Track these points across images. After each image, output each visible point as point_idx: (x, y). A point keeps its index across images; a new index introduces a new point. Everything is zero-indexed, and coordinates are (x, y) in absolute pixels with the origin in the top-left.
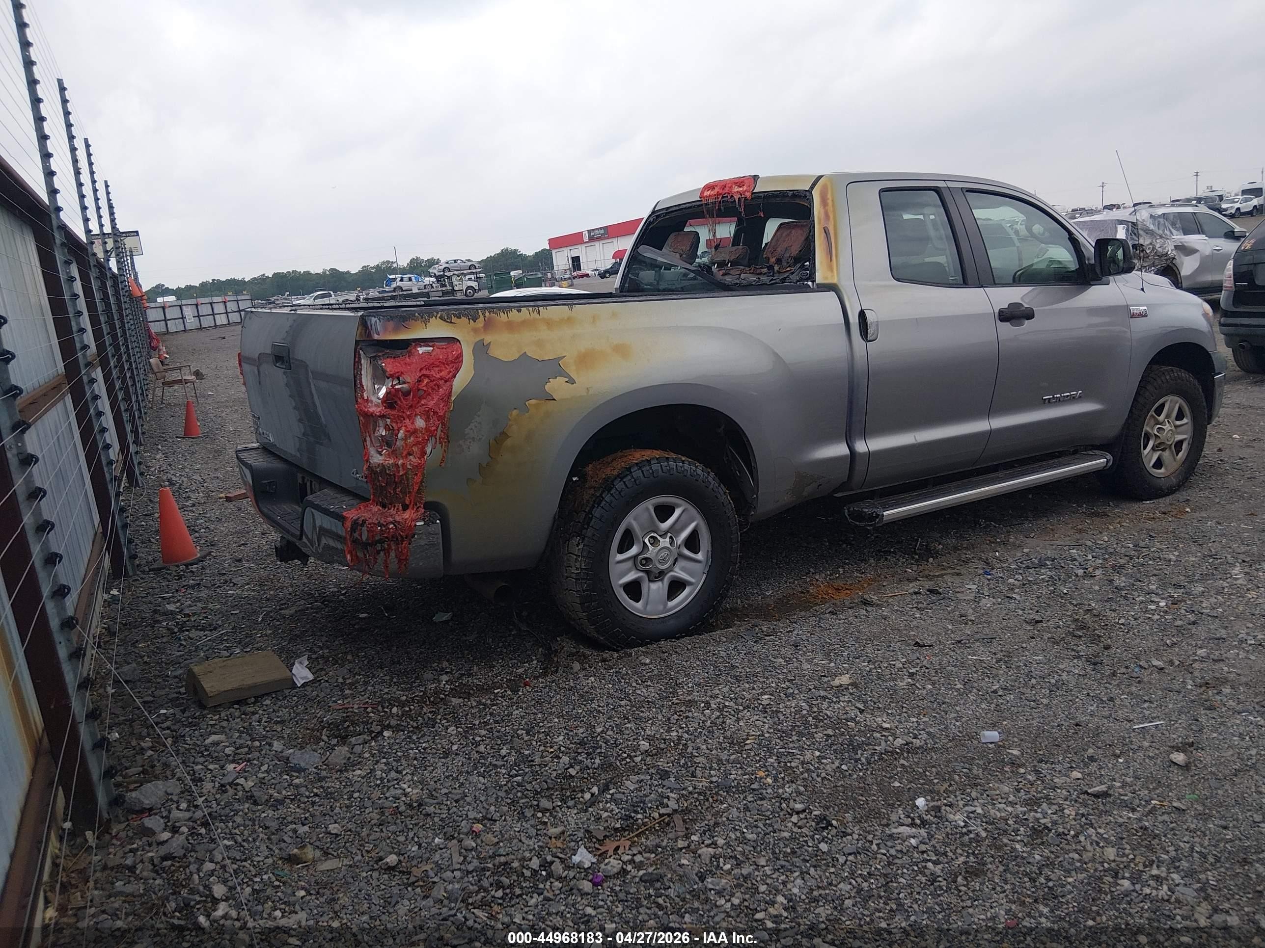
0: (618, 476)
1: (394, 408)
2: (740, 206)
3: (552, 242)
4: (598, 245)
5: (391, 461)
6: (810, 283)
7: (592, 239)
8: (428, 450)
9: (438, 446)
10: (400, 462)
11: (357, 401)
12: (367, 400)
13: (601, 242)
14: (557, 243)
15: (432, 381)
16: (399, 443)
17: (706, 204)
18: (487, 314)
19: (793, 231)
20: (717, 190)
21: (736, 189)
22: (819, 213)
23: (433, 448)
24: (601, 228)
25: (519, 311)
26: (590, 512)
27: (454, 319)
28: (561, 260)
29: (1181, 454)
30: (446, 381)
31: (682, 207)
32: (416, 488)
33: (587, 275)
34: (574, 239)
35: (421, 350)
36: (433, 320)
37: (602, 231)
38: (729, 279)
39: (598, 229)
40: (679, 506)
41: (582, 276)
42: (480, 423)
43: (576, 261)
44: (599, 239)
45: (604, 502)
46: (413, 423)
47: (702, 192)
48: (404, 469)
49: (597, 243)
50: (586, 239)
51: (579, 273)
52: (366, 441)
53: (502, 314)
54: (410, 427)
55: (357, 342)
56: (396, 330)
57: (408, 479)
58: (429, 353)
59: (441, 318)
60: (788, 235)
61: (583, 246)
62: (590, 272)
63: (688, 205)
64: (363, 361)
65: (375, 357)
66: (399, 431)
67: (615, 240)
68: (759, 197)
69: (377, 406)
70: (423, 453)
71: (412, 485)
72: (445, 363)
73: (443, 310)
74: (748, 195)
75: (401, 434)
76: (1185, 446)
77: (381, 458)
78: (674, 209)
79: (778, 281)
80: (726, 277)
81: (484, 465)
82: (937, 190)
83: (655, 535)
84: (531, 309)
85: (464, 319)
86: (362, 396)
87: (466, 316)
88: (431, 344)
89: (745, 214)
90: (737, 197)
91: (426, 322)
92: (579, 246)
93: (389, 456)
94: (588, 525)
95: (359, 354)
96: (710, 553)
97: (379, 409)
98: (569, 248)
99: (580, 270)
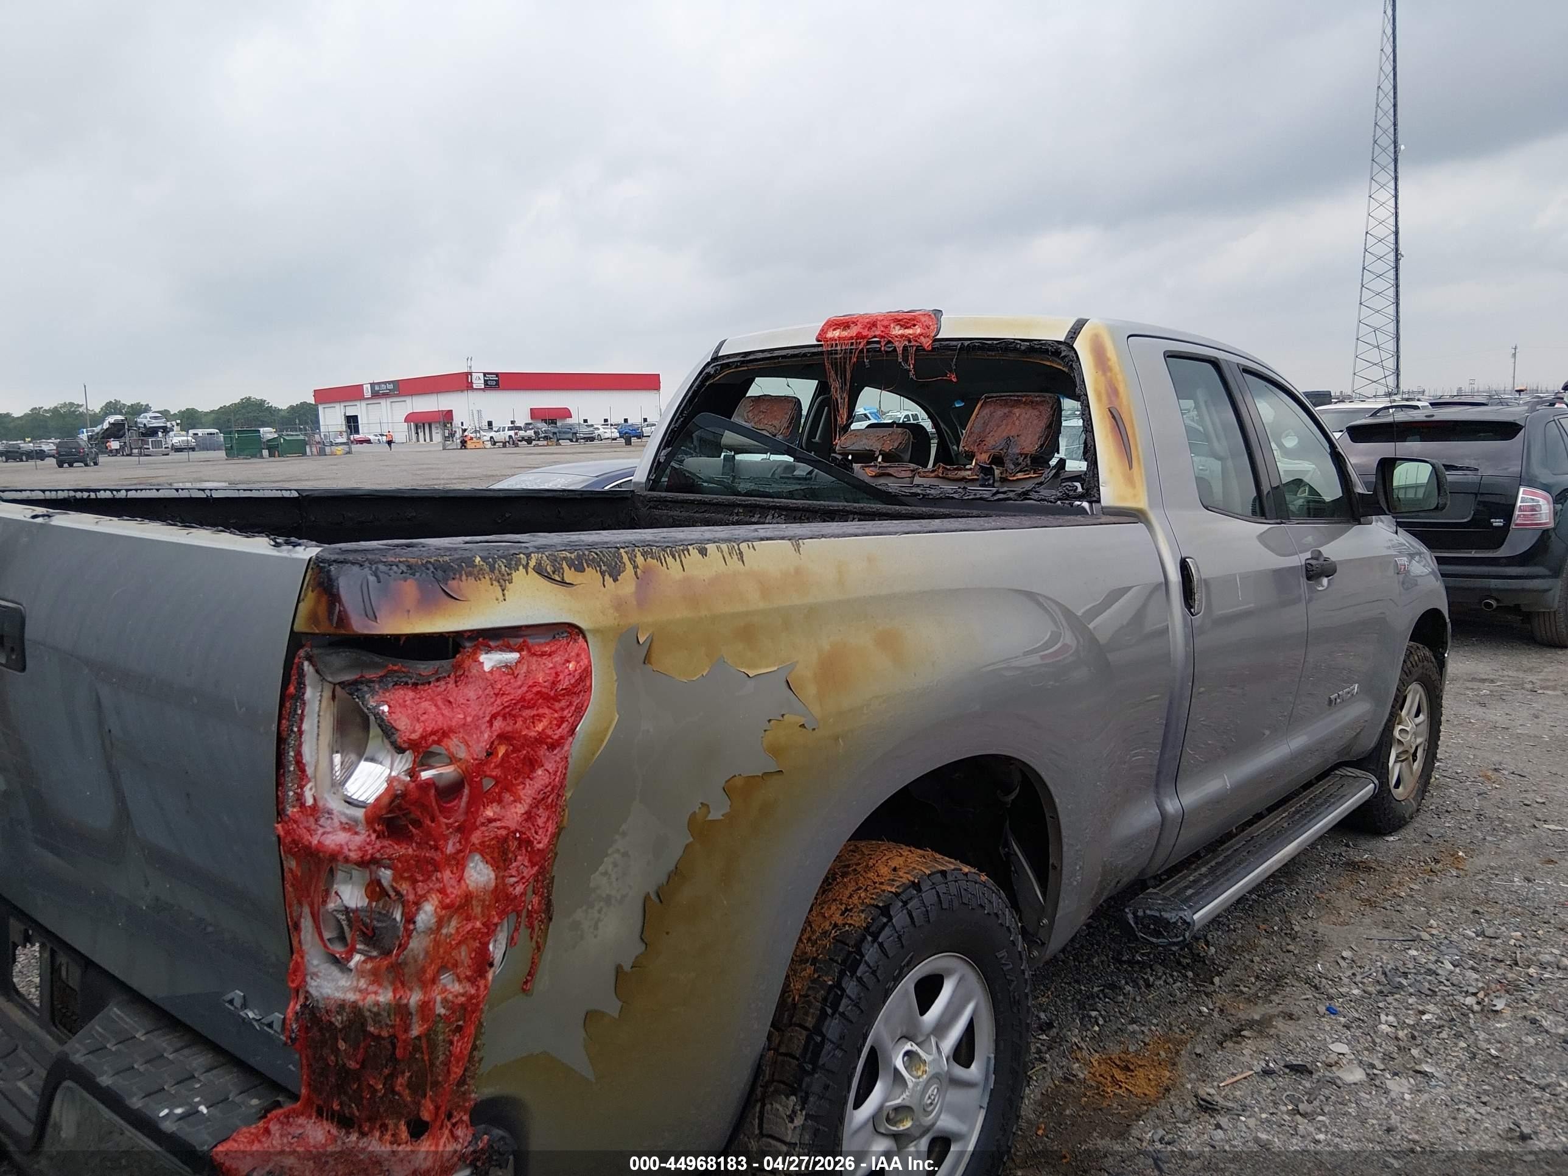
0: (867, 929)
1: (409, 838)
2: (906, 360)
3: (317, 393)
4: (385, 403)
5: (385, 996)
6: (1086, 505)
7: (376, 395)
8: (497, 949)
9: (524, 932)
10: (414, 998)
11: (280, 813)
12: (314, 808)
13: (389, 400)
14: (326, 396)
15: (516, 750)
16: (417, 945)
17: (830, 353)
18: (640, 559)
19: (1017, 411)
20: (853, 331)
21: (897, 331)
22: (1096, 382)
23: (511, 941)
24: (389, 382)
25: (703, 552)
26: (818, 1029)
27: (569, 575)
28: (332, 419)
29: (1416, 763)
30: (552, 747)
31: (776, 354)
32: (457, 1071)
33: (368, 441)
34: (352, 393)
35: (490, 660)
36: (519, 575)
37: (391, 387)
38: (892, 485)
39: (385, 383)
40: (950, 972)
41: (361, 442)
42: (625, 855)
43: (352, 422)
44: (385, 395)
45: (844, 1001)
46: (461, 879)
47: (823, 331)
48: (424, 1019)
49: (383, 402)
50: (367, 393)
51: (357, 437)
52: (297, 927)
53: (670, 560)
54: (455, 892)
55: (296, 640)
56: (427, 604)
57: (432, 1046)
58: (510, 670)
59: (540, 570)
60: (1006, 416)
61: (364, 403)
62: (372, 437)
63: (791, 352)
64: (309, 694)
65: (355, 683)
66: (418, 904)
67: (408, 400)
68: (948, 348)
69: (349, 827)
70: (483, 962)
71: (447, 1064)
72: (549, 697)
73: (539, 549)
74: (926, 343)
75: (427, 915)
76: (1419, 754)
77: (344, 981)
78: (760, 355)
79: (1011, 495)
80: (882, 481)
81: (627, 968)
82: (1215, 363)
83: (915, 1048)
84: (724, 546)
85: (591, 575)
86: (300, 798)
87: (595, 563)
88: (512, 641)
89: (916, 374)
90: (899, 345)
91: (503, 581)
92: (358, 403)
93: (376, 977)
94: (814, 1062)
95: (301, 674)
96: (993, 1062)
97: (358, 840)
98: (343, 404)
99: (357, 432)
